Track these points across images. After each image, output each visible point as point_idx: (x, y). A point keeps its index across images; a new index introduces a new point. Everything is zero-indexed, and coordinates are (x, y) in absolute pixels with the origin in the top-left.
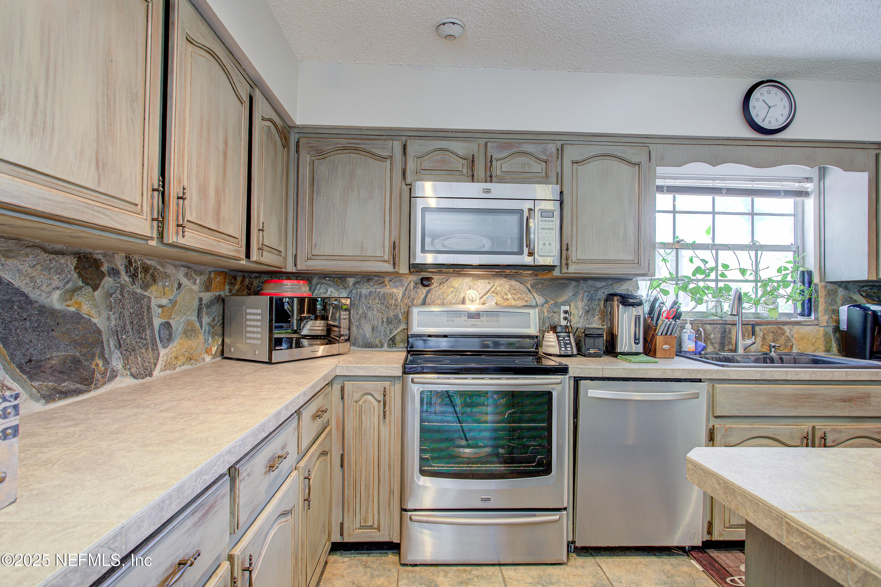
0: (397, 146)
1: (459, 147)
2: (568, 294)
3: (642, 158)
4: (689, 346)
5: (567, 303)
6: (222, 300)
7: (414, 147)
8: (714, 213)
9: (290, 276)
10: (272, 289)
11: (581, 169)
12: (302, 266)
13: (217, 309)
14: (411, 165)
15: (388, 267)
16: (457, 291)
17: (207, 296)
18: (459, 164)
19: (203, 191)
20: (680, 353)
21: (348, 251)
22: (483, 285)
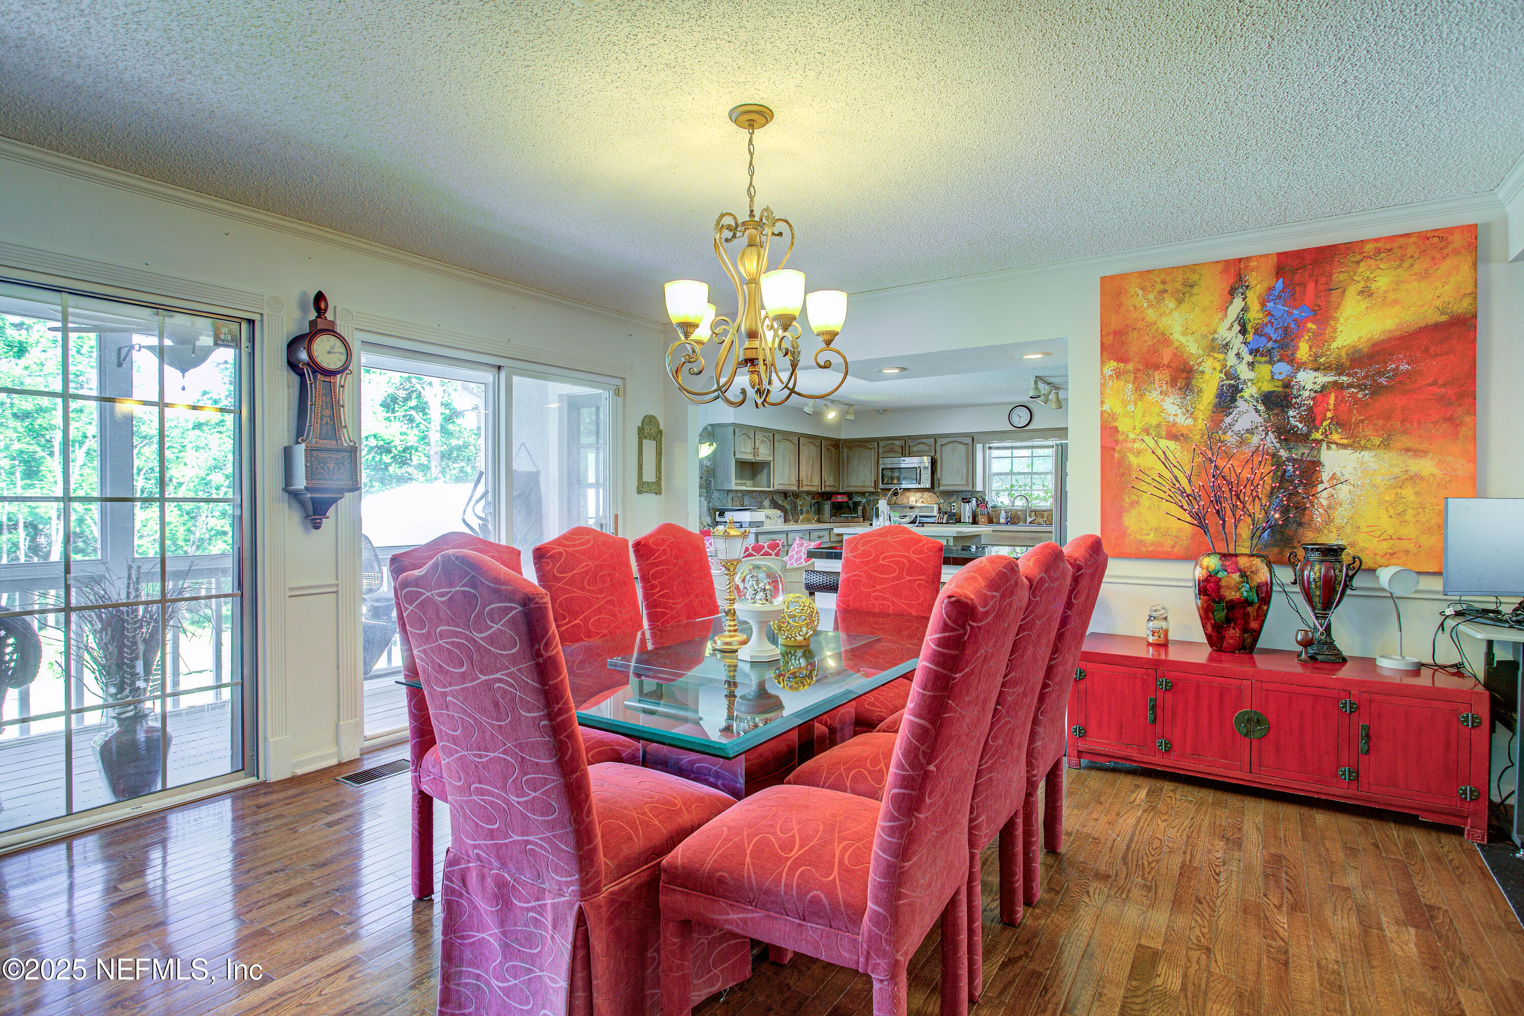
0: (876, 444)
1: (898, 443)
2: (955, 498)
3: (969, 441)
4: (1002, 520)
5: (954, 502)
6: (818, 503)
7: (882, 444)
8: (1032, 457)
9: (840, 494)
10: (834, 499)
11: (944, 448)
12: (844, 490)
13: (816, 506)
14: (881, 451)
15: (873, 490)
16: (908, 498)
17: (813, 502)
18: (899, 450)
19: (807, 477)
20: (998, 523)
21: (860, 484)
22: (918, 495)
